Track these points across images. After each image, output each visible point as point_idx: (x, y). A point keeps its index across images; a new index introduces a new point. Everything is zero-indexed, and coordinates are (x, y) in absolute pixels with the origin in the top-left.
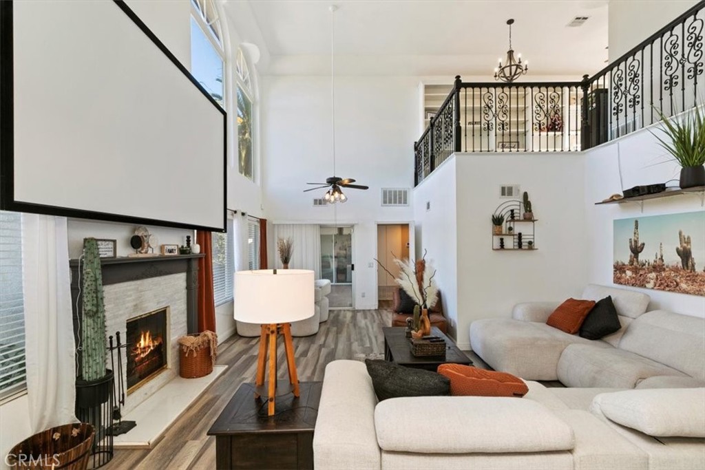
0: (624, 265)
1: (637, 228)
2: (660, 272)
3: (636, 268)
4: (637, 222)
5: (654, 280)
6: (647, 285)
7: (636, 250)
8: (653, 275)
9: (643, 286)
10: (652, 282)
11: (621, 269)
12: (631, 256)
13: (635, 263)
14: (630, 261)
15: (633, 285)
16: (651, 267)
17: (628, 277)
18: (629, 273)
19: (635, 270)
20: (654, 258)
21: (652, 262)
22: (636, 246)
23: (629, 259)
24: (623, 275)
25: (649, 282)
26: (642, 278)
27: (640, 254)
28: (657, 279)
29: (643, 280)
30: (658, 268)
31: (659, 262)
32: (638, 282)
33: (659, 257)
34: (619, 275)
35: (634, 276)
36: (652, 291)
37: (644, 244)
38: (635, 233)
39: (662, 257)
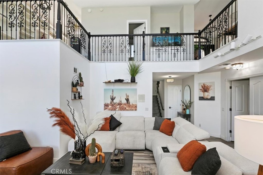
0: (108, 104)
1: (113, 92)
2: (120, 105)
3: (113, 104)
4: (113, 90)
5: (119, 108)
6: (116, 110)
7: (113, 99)
8: (118, 106)
9: (115, 110)
10: (118, 108)
11: (107, 105)
12: (111, 101)
13: (112, 103)
14: (111, 102)
15: (111, 110)
16: (118, 104)
17: (110, 108)
18: (110, 107)
19: (112, 105)
20: (119, 101)
21: (118, 102)
22: (113, 98)
23: (110, 102)
24: (108, 107)
25: (117, 109)
26: (115, 107)
27: (114, 100)
28: (120, 107)
29: (115, 108)
30: (120, 104)
31: (120, 102)
32: (113, 109)
33: (120, 101)
34: (106, 107)
35: (112, 107)
36: (118, 111)
37: (115, 97)
38: (112, 94)
39: (121, 101)
